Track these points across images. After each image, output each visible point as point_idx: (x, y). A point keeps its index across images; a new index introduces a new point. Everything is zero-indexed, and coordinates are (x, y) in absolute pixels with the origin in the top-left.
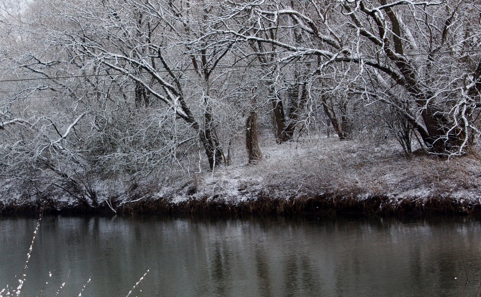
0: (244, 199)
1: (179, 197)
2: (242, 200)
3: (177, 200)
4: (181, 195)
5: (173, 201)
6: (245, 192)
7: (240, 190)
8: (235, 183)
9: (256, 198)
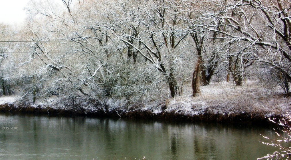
0: (196, 113)
1: (157, 110)
2: (195, 114)
3: (156, 112)
4: (158, 109)
5: (154, 113)
6: (196, 110)
7: (192, 108)
8: (189, 105)
9: (203, 113)
